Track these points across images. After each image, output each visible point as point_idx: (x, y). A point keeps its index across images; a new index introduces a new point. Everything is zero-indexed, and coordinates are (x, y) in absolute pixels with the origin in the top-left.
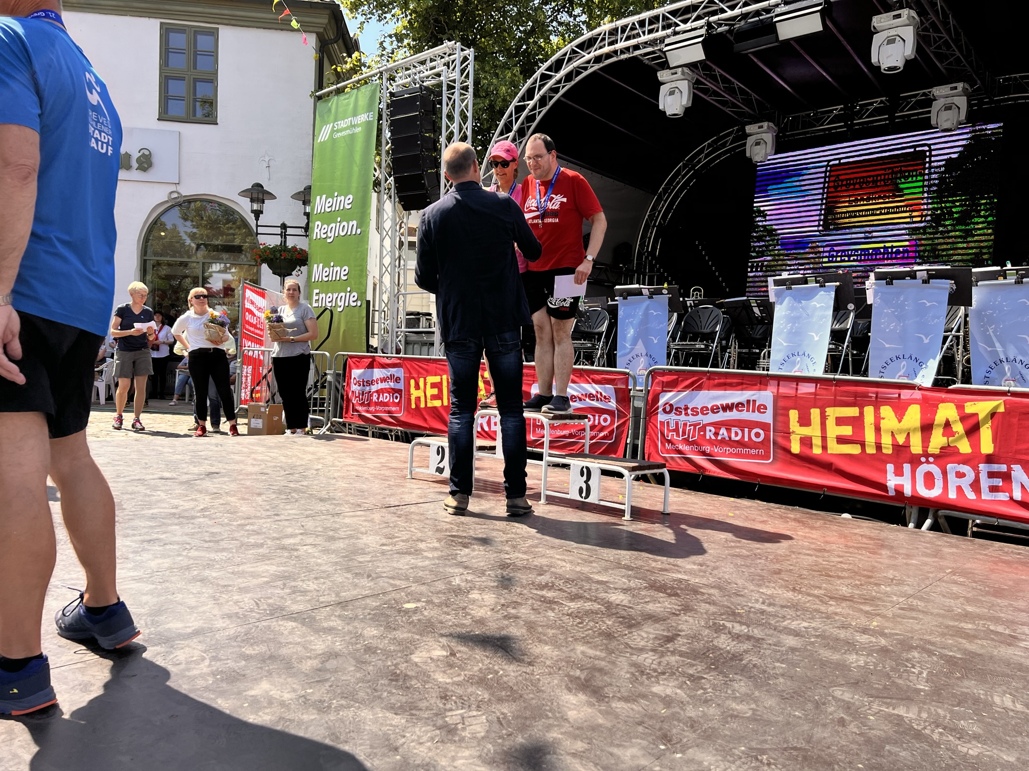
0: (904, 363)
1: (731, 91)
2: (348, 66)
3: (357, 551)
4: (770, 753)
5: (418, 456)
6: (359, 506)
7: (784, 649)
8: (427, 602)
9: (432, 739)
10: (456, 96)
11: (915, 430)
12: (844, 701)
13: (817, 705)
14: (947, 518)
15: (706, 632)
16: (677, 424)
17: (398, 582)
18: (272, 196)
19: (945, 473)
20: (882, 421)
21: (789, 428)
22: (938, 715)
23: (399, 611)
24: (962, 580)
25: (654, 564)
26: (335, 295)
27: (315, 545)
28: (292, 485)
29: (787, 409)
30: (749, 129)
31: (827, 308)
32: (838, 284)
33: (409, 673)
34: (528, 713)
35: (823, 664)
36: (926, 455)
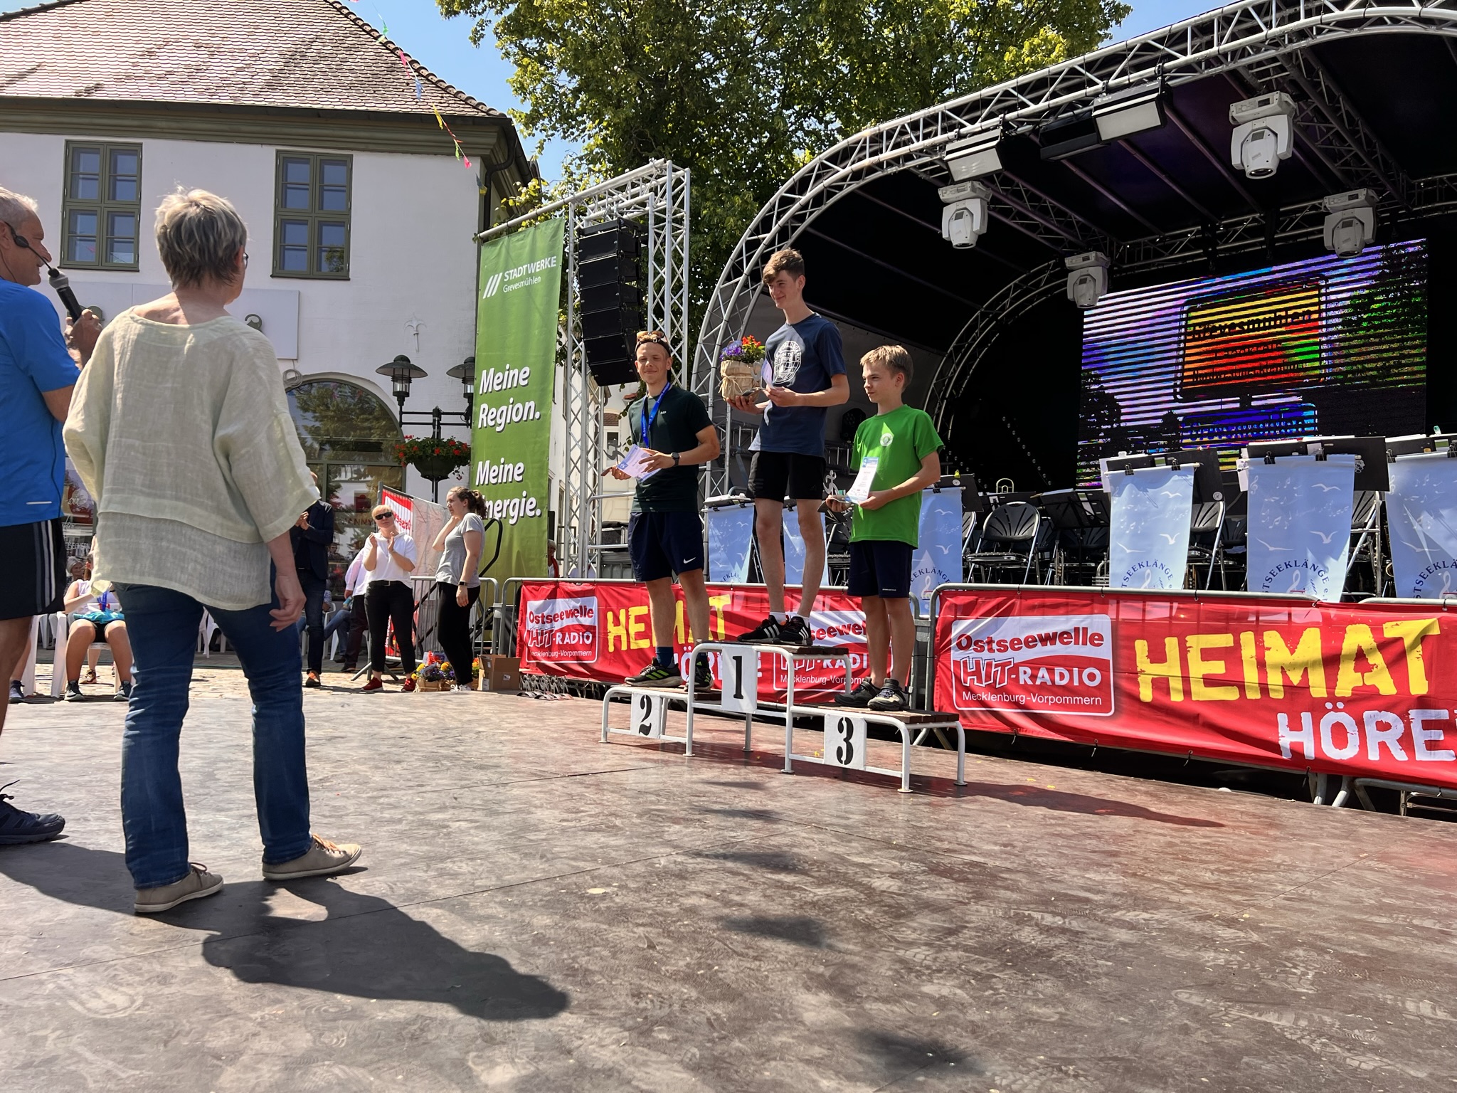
0: (1297, 572)
1: (1044, 211)
2: (523, 198)
3: (527, 828)
4: (1080, 1064)
5: (617, 716)
6: (535, 775)
7: (1112, 944)
8: (620, 887)
9: (618, 1041)
10: (667, 231)
11: (1314, 664)
12: (1190, 1005)
13: (1151, 1010)
14: (1368, 789)
15: (1005, 923)
16: (978, 663)
17: (581, 864)
18: (422, 373)
19: (1360, 724)
20: (1267, 653)
21: (1136, 666)
22: (1324, 1023)
23: (582, 897)
24: (1381, 866)
25: (939, 844)
26: (506, 503)
27: (472, 821)
28: (443, 751)
29: (1133, 639)
30: (1069, 262)
31: (1184, 499)
32: (1197, 464)
33: (591, 967)
34: (749, 1015)
35: (1165, 961)
36: (1333, 698)
